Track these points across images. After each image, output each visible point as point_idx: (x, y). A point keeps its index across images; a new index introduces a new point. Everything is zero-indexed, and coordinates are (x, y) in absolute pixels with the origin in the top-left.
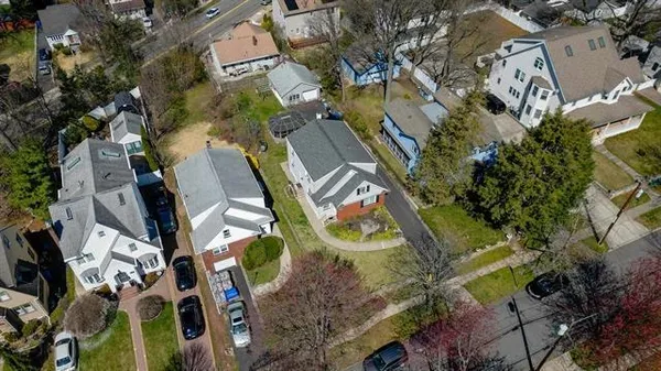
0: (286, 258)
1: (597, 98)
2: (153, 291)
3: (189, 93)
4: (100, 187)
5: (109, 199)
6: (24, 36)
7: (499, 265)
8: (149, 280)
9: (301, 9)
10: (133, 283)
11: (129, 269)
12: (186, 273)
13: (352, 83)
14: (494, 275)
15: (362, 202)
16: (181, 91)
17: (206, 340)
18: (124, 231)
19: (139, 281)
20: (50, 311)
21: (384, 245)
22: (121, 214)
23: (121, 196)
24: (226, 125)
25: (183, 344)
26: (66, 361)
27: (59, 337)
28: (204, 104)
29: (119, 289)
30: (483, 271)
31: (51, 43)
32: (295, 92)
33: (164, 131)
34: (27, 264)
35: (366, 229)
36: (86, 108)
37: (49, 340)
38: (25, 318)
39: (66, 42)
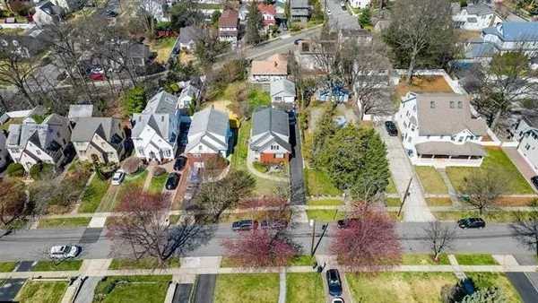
0: (227, 170)
1: (447, 139)
2: (164, 166)
3: (230, 85)
4: (157, 112)
5: (158, 118)
6: (171, 40)
7: (332, 208)
8: (164, 161)
9: (310, 51)
10: (157, 160)
11: (156, 151)
12: (180, 163)
13: (318, 99)
14: (325, 211)
15: (275, 155)
16: (227, 83)
17: (174, 192)
18: (159, 132)
19: (160, 160)
20: (121, 160)
21: (277, 179)
22: (160, 125)
23: (163, 117)
24: (237, 104)
25: (164, 190)
26: (117, 179)
27: (119, 170)
28: (234, 92)
29: (150, 160)
30: (322, 208)
31: (182, 45)
32: (279, 95)
33: (207, 100)
34: (118, 137)
35: (272, 169)
36: (177, 80)
37: (115, 171)
38: (110, 159)
39: (188, 47)
